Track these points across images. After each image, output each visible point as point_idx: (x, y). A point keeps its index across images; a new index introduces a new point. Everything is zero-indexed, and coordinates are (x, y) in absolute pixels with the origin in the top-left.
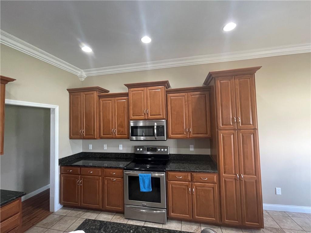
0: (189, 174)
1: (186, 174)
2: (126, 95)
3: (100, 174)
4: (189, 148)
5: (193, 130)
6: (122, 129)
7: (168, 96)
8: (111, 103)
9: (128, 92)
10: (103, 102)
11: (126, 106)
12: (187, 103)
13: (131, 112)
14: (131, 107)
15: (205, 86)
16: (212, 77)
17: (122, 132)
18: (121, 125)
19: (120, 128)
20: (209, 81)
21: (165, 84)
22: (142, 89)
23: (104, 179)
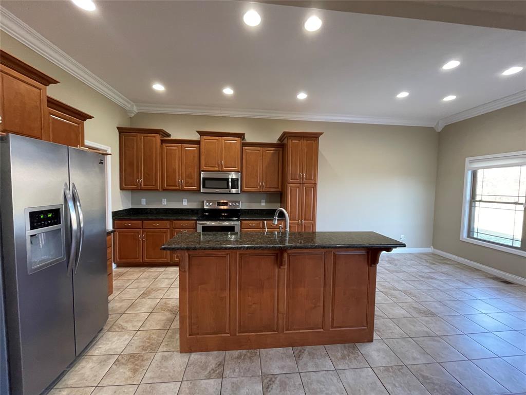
0: (261, 222)
1: (259, 222)
2: (197, 143)
3: (168, 226)
4: (261, 203)
5: (266, 185)
6: (190, 181)
7: (244, 150)
8: (177, 151)
9: (199, 140)
10: (167, 149)
11: (196, 155)
12: (261, 158)
13: (203, 162)
14: (203, 158)
15: (280, 142)
16: (286, 136)
17: (192, 183)
18: (189, 176)
19: (188, 180)
20: (283, 139)
21: (241, 136)
22: (217, 138)
23: (173, 232)
